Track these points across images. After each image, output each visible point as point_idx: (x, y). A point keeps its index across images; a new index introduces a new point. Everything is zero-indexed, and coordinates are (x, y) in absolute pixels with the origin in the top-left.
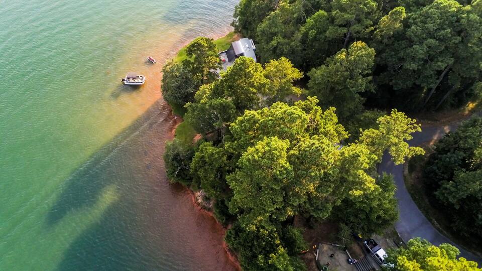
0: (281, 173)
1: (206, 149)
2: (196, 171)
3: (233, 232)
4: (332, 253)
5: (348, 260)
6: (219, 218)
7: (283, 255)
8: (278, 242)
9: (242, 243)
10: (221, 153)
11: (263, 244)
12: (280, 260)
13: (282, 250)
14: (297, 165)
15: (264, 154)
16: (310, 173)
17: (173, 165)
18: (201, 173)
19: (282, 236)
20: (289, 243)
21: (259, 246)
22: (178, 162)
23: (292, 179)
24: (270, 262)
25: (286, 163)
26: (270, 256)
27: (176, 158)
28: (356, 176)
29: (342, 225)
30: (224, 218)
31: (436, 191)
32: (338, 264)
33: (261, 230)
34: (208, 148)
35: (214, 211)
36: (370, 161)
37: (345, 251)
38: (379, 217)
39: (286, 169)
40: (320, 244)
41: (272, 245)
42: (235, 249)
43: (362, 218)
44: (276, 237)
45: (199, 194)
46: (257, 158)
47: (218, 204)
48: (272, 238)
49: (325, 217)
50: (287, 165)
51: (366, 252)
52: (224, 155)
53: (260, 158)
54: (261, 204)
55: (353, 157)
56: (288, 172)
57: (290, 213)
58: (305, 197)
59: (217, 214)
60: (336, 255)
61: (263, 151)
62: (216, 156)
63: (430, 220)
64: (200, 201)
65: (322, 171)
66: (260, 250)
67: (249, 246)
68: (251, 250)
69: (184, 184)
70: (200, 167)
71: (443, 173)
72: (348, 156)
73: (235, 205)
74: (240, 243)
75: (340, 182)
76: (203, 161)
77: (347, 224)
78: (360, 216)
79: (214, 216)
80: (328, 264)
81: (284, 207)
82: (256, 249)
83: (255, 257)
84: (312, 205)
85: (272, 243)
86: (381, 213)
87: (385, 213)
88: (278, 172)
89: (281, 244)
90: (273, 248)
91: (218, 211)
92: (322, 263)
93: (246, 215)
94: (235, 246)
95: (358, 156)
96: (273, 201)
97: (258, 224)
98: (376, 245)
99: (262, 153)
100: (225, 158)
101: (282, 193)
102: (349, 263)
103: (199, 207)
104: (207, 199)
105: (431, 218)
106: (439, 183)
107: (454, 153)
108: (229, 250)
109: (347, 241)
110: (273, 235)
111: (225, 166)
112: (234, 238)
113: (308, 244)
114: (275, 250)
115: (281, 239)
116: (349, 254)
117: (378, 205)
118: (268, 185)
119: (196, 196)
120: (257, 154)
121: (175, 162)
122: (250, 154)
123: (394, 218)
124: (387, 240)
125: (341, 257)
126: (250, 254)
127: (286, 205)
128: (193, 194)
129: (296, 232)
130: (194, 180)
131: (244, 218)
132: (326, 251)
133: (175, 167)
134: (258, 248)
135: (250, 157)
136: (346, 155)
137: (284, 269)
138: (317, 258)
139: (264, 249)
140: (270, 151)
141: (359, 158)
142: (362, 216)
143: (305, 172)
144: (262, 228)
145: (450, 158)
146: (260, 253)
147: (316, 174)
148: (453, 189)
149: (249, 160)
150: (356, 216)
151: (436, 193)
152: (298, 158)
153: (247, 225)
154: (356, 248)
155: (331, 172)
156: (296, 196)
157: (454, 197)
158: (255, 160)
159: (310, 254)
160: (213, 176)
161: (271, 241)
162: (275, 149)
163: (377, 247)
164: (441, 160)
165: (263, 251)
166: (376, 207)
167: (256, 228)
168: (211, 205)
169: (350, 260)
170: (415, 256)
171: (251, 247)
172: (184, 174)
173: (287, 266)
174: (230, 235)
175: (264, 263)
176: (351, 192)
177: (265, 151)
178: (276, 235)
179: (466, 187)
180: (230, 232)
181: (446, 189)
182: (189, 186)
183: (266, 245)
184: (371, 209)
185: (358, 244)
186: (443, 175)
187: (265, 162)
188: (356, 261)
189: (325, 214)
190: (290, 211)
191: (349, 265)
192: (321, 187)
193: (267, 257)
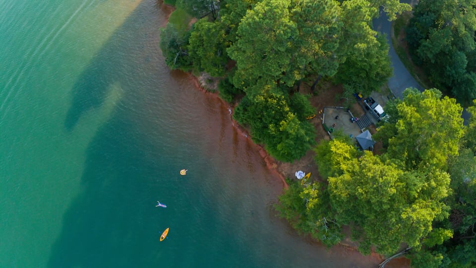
0: (285, 32)
1: (202, 26)
2: (195, 52)
3: (241, 108)
4: (336, 115)
5: (351, 120)
6: (225, 98)
7: (293, 121)
8: (287, 109)
9: (252, 117)
10: (219, 27)
11: (272, 114)
12: (291, 125)
13: (291, 115)
14: (300, 23)
15: (265, 14)
16: (315, 29)
17: (171, 52)
18: (200, 52)
19: (290, 103)
20: (298, 109)
21: (269, 116)
22: (176, 48)
23: (297, 38)
24: (281, 129)
25: (289, 22)
26: (281, 124)
27: (173, 44)
28: (360, 28)
29: (346, 86)
30: (231, 97)
31: (418, 49)
32: (342, 124)
33: (269, 100)
34: (204, 24)
35: (219, 92)
36: (371, 14)
37: (347, 111)
38: (378, 74)
39: (290, 28)
40: (325, 109)
41: (281, 113)
42: (245, 125)
43: (363, 77)
44: (285, 105)
45: (201, 77)
46: (258, 20)
47: (222, 84)
48: (281, 106)
49: (333, 75)
50: (291, 23)
51: (365, 109)
52: (222, 28)
53: (261, 20)
54: (267, 71)
55: (356, 10)
56: (293, 31)
57: (298, 77)
58: (311, 57)
59: (222, 94)
60: (340, 117)
61: (264, 12)
62: (214, 30)
63: (414, 76)
64: (204, 84)
65: (327, 27)
66: (271, 119)
67: (259, 118)
68: (262, 121)
69: (185, 70)
70: (198, 46)
71: (421, 33)
72: (350, 8)
73: (240, 78)
74: (249, 117)
75: (345, 38)
76: (200, 40)
77: (349, 85)
78: (361, 75)
79: (220, 97)
80: (334, 126)
81: (291, 71)
82: (266, 119)
83: (266, 127)
84: (318, 65)
85: (281, 111)
86: (379, 70)
87: (382, 70)
88: (282, 32)
89: (290, 111)
90: (282, 116)
91: (223, 90)
92: (328, 125)
93: (252, 86)
94: (245, 122)
95: (360, 7)
96: (279, 66)
97: (265, 94)
98: (374, 102)
99: (263, 14)
100: (223, 31)
101: (287, 56)
102: (352, 121)
103: (204, 91)
104: (211, 81)
105: (414, 74)
106: (420, 42)
107: (428, 15)
108: (240, 127)
109: (350, 100)
110: (281, 103)
111: (224, 42)
112: (243, 114)
113: (316, 108)
114: (284, 117)
115: (290, 106)
116: (351, 113)
117: (376, 62)
118: (272, 49)
119: (199, 80)
120: (258, 15)
121: (172, 49)
122: (250, 18)
123: (389, 74)
124: (383, 97)
125: (345, 118)
126: (260, 125)
127: (293, 69)
128: (196, 78)
129: (303, 97)
130: (194, 63)
131: (251, 90)
132: (332, 114)
133: (173, 53)
134: (268, 118)
135: (250, 20)
136: (349, 8)
137: (296, 133)
138: (323, 121)
139: (274, 118)
140: (270, 10)
141: (361, 9)
142: (363, 75)
143: (310, 29)
144: (270, 98)
145: (425, 20)
146: (270, 123)
147: (322, 29)
148: (430, 46)
149: (249, 24)
150: (358, 76)
151: (418, 51)
152: (301, 16)
153: (254, 96)
154: (357, 107)
155: (336, 26)
156: (302, 56)
157: (431, 52)
158: (255, 22)
159: (316, 119)
160: (212, 53)
161: (280, 110)
162: (277, 7)
163: (375, 104)
164: (419, 22)
165: (273, 120)
166: (375, 64)
167: (264, 98)
168: (216, 86)
169: (353, 119)
170: (410, 102)
171: (260, 119)
172: (183, 60)
173: (298, 130)
174: (238, 111)
175: (275, 131)
176: (356, 46)
177: (266, 12)
178: (284, 102)
179: (439, 43)
180: (238, 109)
181: (425, 46)
182: (190, 72)
183: (275, 113)
184: (371, 66)
185: (359, 103)
186: (421, 35)
187: (268, 22)
188: (358, 119)
189: (333, 71)
190: (297, 74)
191: (352, 124)
192: (327, 43)
193: (277, 125)
